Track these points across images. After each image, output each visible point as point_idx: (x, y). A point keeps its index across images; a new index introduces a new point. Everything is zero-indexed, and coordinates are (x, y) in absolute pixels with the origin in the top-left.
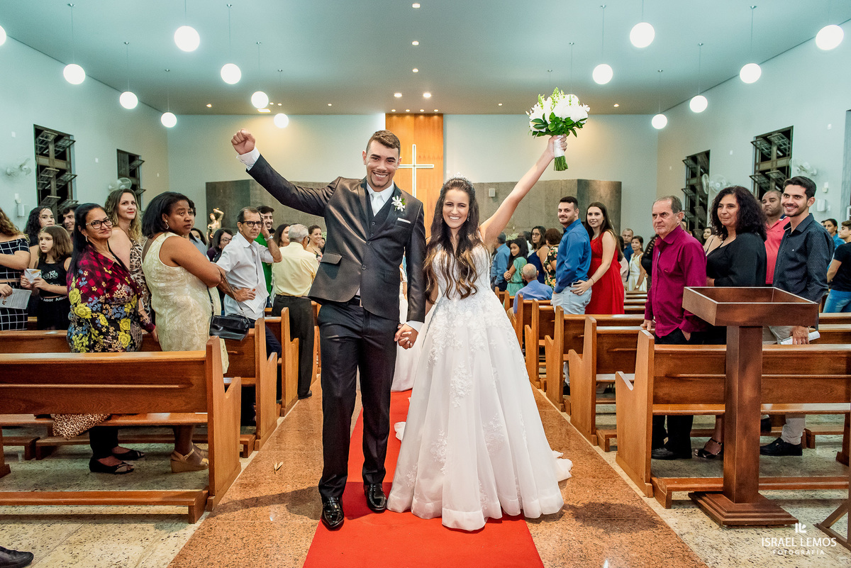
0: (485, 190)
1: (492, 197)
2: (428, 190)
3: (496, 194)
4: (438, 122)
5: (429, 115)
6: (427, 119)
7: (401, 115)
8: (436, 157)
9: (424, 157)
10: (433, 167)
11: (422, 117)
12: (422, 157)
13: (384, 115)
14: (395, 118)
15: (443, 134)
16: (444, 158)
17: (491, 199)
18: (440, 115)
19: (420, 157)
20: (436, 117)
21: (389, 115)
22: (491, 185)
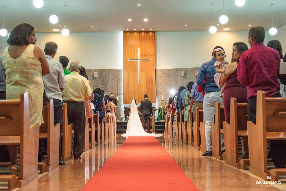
0: (179, 72)
1: (183, 76)
2: (147, 73)
3: (185, 74)
4: (152, 36)
5: (147, 32)
6: (146, 34)
7: (132, 32)
8: (151, 55)
9: (145, 55)
10: (150, 60)
11: (143, 33)
12: (143, 55)
13: (122, 32)
14: (128, 34)
15: (155, 42)
16: (155, 55)
17: (182, 78)
18: (153, 32)
19: (142, 55)
20: (151, 33)
21: (125, 32)
22: (182, 69)
